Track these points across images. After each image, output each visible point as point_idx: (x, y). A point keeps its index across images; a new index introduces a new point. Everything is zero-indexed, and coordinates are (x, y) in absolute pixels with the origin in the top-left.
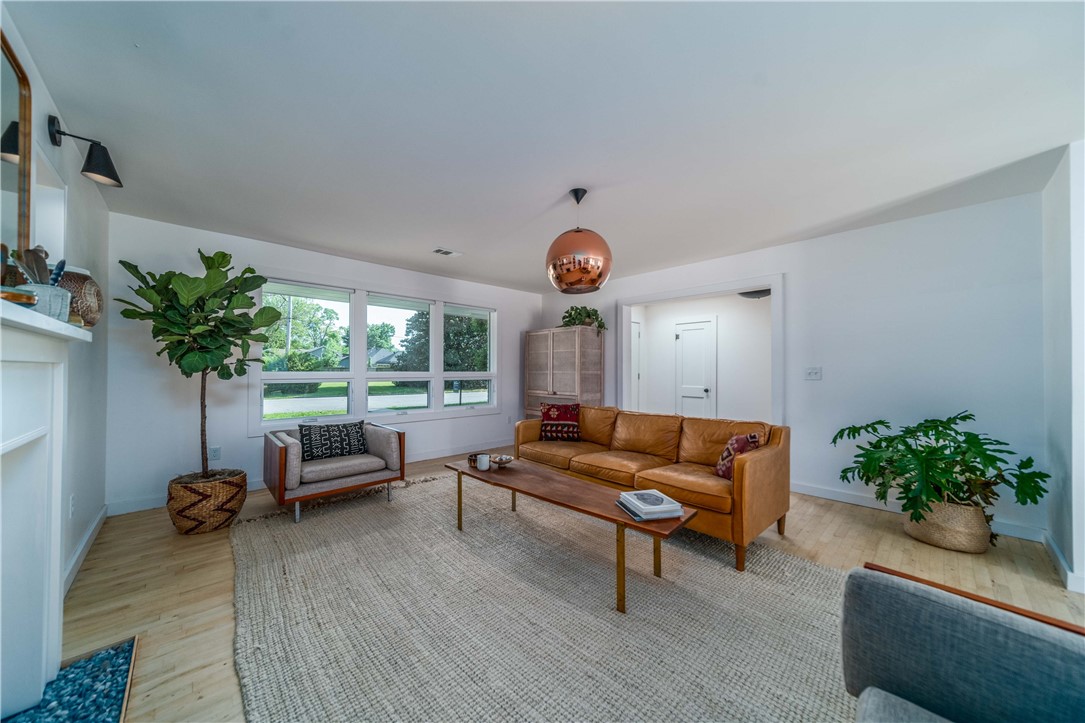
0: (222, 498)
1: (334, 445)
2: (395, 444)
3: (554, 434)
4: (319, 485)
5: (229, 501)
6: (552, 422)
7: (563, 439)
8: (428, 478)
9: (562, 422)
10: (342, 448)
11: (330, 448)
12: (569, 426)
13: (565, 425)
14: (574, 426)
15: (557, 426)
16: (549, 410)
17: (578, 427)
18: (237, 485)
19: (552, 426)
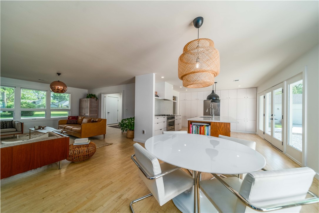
1: (1, 126)
2: (20, 125)
7: (72, 124)
12: (74, 121)
13: (73, 121)
16: (69, 117)
17: (77, 121)
19: (70, 121)
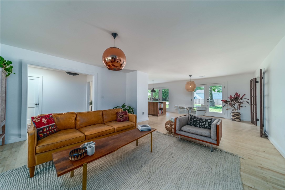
3: (48, 132)
6: (46, 126)
9: (51, 125)
14: (54, 125)
15: (49, 127)
19: (46, 128)
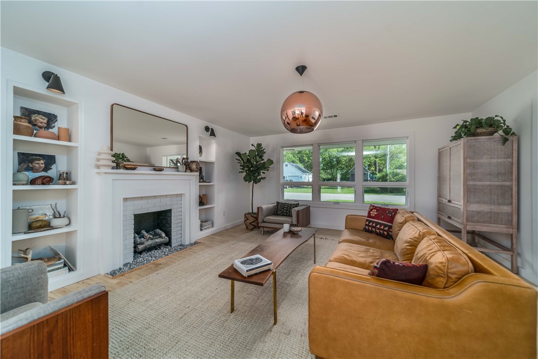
0: (251, 221)
1: (284, 211)
2: (295, 215)
4: (268, 224)
5: (253, 222)
7: (376, 233)
8: (324, 238)
10: (287, 213)
11: (283, 212)
12: (381, 225)
13: (379, 224)
16: (372, 210)
17: (389, 227)
18: (255, 218)
